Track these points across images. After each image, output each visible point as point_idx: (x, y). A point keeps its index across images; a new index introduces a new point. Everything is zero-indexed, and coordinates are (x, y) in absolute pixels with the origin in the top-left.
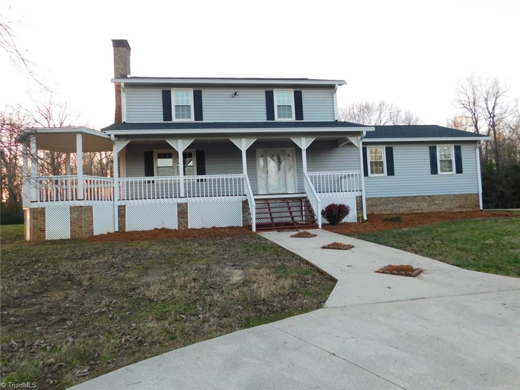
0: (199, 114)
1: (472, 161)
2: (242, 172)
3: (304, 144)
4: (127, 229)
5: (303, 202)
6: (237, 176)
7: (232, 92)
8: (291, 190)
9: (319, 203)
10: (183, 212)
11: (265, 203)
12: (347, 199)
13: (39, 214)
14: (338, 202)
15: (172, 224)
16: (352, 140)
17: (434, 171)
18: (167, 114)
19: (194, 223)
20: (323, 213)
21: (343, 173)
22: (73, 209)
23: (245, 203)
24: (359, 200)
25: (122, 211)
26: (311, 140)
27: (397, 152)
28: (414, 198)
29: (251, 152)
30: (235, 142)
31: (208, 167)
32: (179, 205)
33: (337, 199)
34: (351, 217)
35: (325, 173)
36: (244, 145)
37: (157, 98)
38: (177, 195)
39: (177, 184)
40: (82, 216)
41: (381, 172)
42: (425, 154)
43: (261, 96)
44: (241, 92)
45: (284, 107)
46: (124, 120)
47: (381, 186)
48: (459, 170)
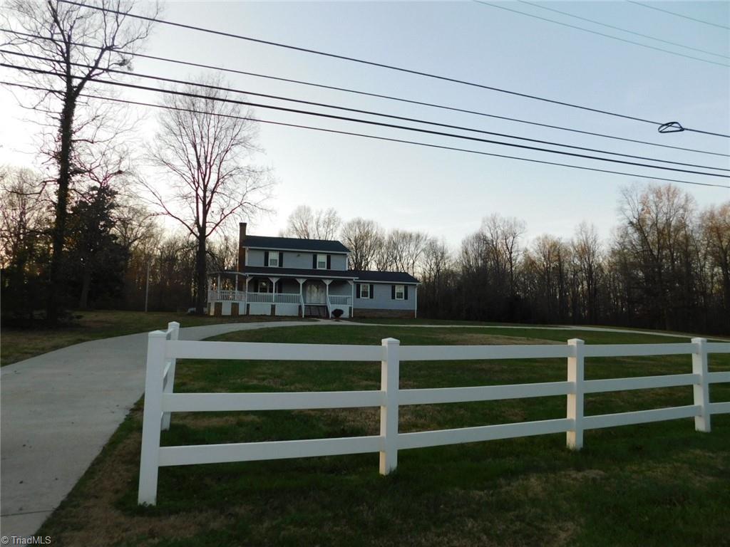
0: (281, 264)
1: (413, 294)
2: (299, 293)
3: (328, 283)
4: (250, 314)
5: (325, 307)
6: (298, 295)
7: (297, 254)
8: (322, 303)
9: (331, 308)
10: (273, 308)
11: (308, 307)
12: (345, 309)
13: (219, 306)
14: (339, 308)
15: (269, 313)
16: (349, 282)
17: (393, 297)
18: (266, 263)
19: (277, 313)
20: (333, 313)
21: (346, 296)
22: (233, 304)
23: (300, 307)
24: (350, 308)
25: (248, 305)
26: (331, 281)
27: (375, 288)
28: (382, 310)
29: (304, 285)
30: (298, 280)
31: (283, 289)
32: (272, 305)
33: (340, 307)
34: (346, 314)
35: (336, 296)
36: (301, 282)
37: (262, 255)
38: (271, 301)
39: (272, 296)
40: (235, 307)
41: (367, 296)
42: (389, 289)
43: (311, 257)
44: (301, 255)
45: (322, 263)
46: (246, 264)
47: (366, 303)
48: (406, 298)
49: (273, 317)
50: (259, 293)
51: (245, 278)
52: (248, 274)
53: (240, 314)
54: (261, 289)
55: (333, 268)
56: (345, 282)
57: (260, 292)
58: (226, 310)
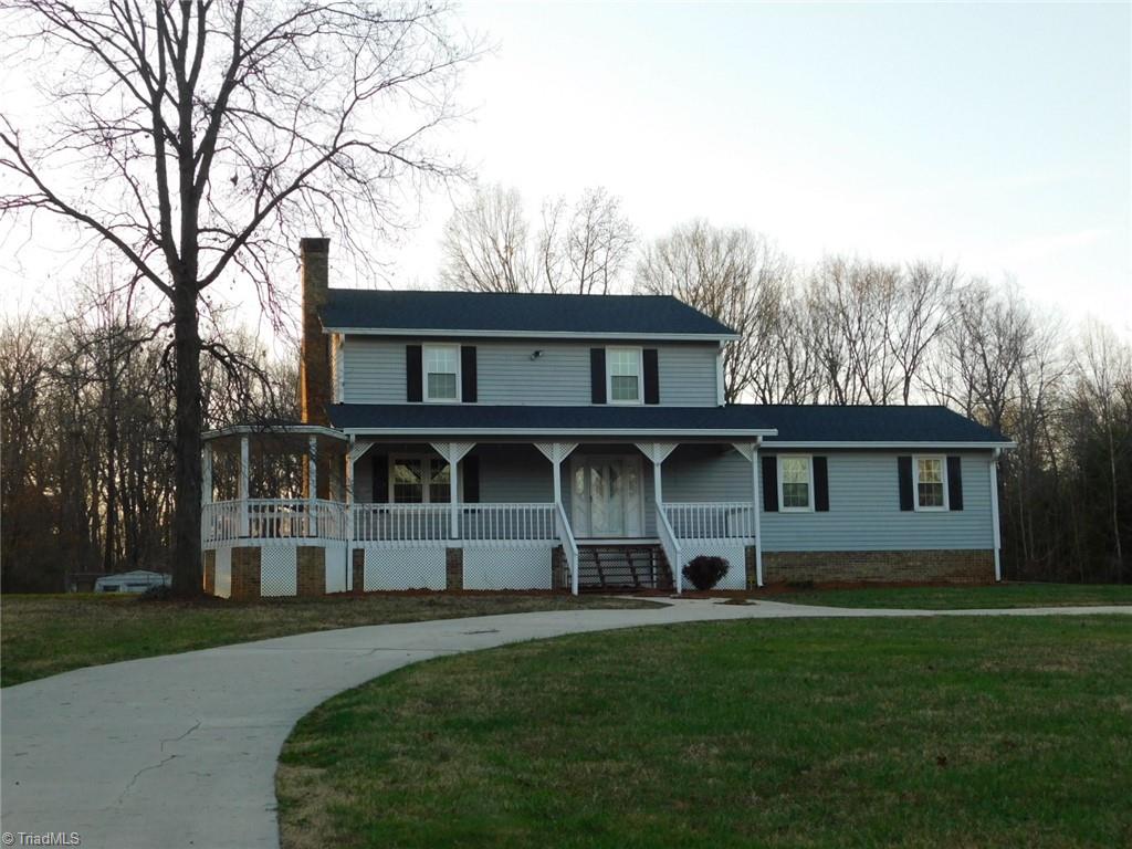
0: (470, 390)
1: (983, 485)
2: (553, 501)
3: (658, 455)
4: (367, 588)
5: (655, 553)
6: (545, 506)
7: (529, 350)
8: (634, 533)
9: (680, 554)
10: (454, 562)
11: (590, 552)
12: (730, 550)
13: (247, 560)
14: (709, 553)
15: (438, 582)
16: (740, 448)
17: (906, 504)
18: (414, 389)
19: (472, 580)
20: (686, 571)
21: (731, 506)
22: (301, 551)
23: (558, 554)
24: (750, 553)
25: (359, 556)
26: (670, 449)
27: (834, 467)
28: (865, 556)
30: (544, 449)
31: (483, 487)
32: (450, 552)
33: (710, 548)
34: (735, 578)
36: (557, 455)
37: (397, 359)
38: (446, 535)
39: (446, 517)
40: (311, 561)
41: (805, 503)
42: (889, 471)
43: (583, 358)
44: (547, 351)
45: (624, 380)
46: (338, 398)
47: (803, 530)
48: (956, 504)
50: (392, 506)
51: (341, 448)
52: (352, 432)
53: (329, 590)
54: (398, 488)
55: (667, 400)
56: (717, 451)
57: (397, 500)
58: (278, 577)
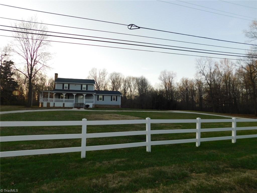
0: (69, 88)
1: (119, 99)
2: (74, 99)
3: (84, 95)
4: (55, 106)
5: (83, 104)
7: (75, 85)
8: (82, 102)
9: (86, 104)
10: (64, 104)
12: (91, 105)
13: (42, 103)
15: (62, 106)
16: (93, 95)
17: (112, 100)
19: (65, 106)
22: (47, 103)
24: (93, 104)
25: (54, 103)
26: (86, 94)
27: (105, 97)
28: (107, 105)
30: (73, 94)
31: (70, 97)
33: (89, 104)
34: (91, 107)
35: (90, 100)
36: (75, 95)
37: (62, 85)
38: (63, 102)
39: (63, 100)
41: (101, 100)
42: (110, 97)
43: (80, 86)
44: (77, 85)
45: (84, 88)
46: (56, 89)
47: (101, 102)
48: (116, 100)
49: (64, 107)
50: (60, 99)
51: (53, 93)
52: (54, 92)
53: (50, 106)
54: (61, 97)
55: (88, 90)
56: (91, 95)
57: (61, 98)
58: (45, 105)
